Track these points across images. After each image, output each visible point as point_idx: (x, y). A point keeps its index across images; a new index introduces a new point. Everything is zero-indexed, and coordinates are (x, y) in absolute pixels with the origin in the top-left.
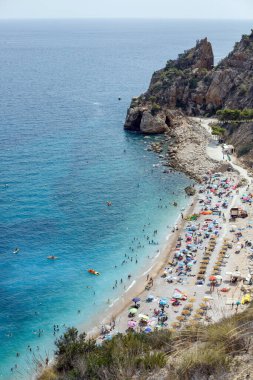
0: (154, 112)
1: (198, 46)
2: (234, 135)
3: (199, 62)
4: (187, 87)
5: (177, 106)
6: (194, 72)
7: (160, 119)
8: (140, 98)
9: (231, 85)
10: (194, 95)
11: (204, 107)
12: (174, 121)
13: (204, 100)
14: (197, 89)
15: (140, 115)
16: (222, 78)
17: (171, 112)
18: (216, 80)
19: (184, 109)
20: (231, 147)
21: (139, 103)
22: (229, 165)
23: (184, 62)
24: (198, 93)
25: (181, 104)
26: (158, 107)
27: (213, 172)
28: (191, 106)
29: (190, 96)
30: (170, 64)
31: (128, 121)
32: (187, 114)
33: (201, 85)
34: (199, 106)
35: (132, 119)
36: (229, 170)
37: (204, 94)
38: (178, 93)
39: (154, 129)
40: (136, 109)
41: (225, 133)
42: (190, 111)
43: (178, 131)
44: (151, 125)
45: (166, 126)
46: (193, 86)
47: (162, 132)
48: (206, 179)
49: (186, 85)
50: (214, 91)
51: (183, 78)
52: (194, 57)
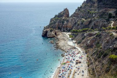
0: (51, 31)
1: (64, 10)
2: (76, 38)
3: (65, 15)
4: (61, 23)
5: (58, 29)
6: (63, 18)
7: (53, 33)
8: (47, 26)
9: (75, 22)
10: (63, 25)
11: (67, 29)
12: (57, 34)
13: (67, 27)
14: (64, 24)
15: (47, 32)
16: (72, 20)
17: (56, 31)
18: (70, 21)
19: (61, 30)
20: (75, 41)
21: (46, 28)
22: (75, 47)
23: (60, 15)
24: (65, 25)
25: (59, 28)
26: (52, 29)
27: (70, 49)
28: (63, 29)
29: (62, 26)
30: (56, 16)
31: (43, 34)
32: (61, 31)
33: (65, 22)
34: (65, 29)
35: (44, 33)
36: (75, 48)
37: (67, 25)
38: (58, 25)
39: (51, 36)
40: (45, 30)
41: (73, 37)
42: (62, 31)
43: (59, 37)
44: (50, 35)
45: (55, 35)
46: (63, 23)
47: (54, 37)
48: (68, 51)
49: (61, 22)
50: (69, 24)
51: (60, 20)
52: (63, 14)
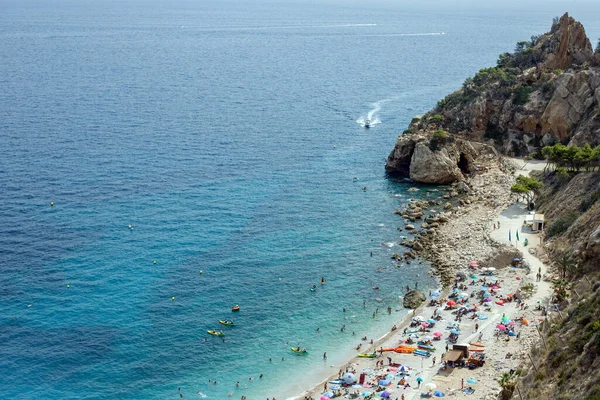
0: (435, 145)
1: (555, 28)
4: (509, 101)
5: (487, 136)
6: (526, 73)
7: (446, 158)
8: (425, 118)
9: (590, 100)
10: (520, 117)
11: (536, 142)
12: (476, 164)
13: (539, 126)
14: (527, 106)
15: (413, 145)
16: (572, 87)
17: (472, 145)
18: (561, 89)
19: (499, 143)
21: (420, 127)
22: (518, 255)
23: (527, 56)
24: (528, 113)
25: (494, 133)
26: (446, 134)
27: (481, 265)
28: (512, 137)
29: (512, 119)
30: (503, 62)
31: (391, 158)
32: (503, 152)
33: (534, 98)
34: (527, 139)
35: (398, 154)
36: (514, 264)
37: (538, 115)
38: (489, 111)
39: (433, 176)
40: (407, 137)
41: (541, 192)
42: (509, 147)
43: (477, 182)
44: (428, 166)
45: (457, 171)
46: (520, 99)
47: (450, 180)
49: (507, 96)
50: (556, 111)
51: (503, 84)
